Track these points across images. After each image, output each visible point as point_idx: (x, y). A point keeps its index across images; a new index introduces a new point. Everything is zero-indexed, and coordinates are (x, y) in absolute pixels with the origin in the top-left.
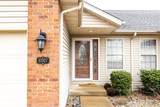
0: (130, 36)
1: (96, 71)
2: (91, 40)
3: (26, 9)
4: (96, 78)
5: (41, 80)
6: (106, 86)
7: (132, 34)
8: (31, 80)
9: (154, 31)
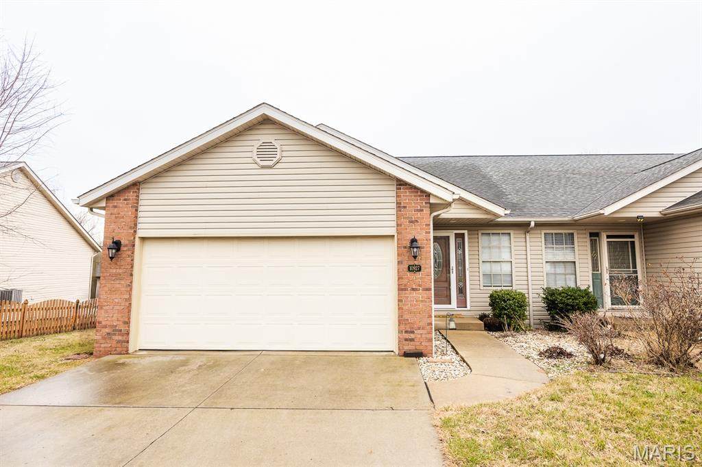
0: (524, 227)
1: (462, 291)
2: (451, 234)
3: (394, 212)
4: (462, 303)
5: (413, 289)
6: (482, 317)
7: (528, 224)
8: (402, 290)
9: (567, 219)
